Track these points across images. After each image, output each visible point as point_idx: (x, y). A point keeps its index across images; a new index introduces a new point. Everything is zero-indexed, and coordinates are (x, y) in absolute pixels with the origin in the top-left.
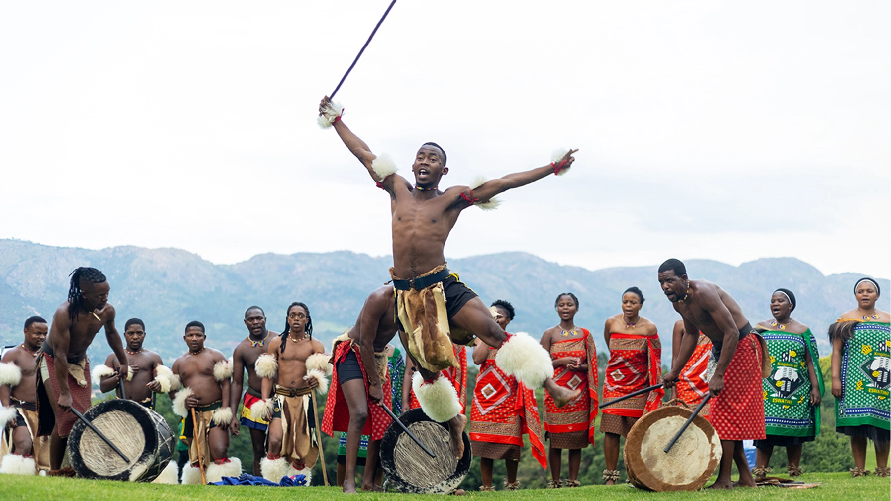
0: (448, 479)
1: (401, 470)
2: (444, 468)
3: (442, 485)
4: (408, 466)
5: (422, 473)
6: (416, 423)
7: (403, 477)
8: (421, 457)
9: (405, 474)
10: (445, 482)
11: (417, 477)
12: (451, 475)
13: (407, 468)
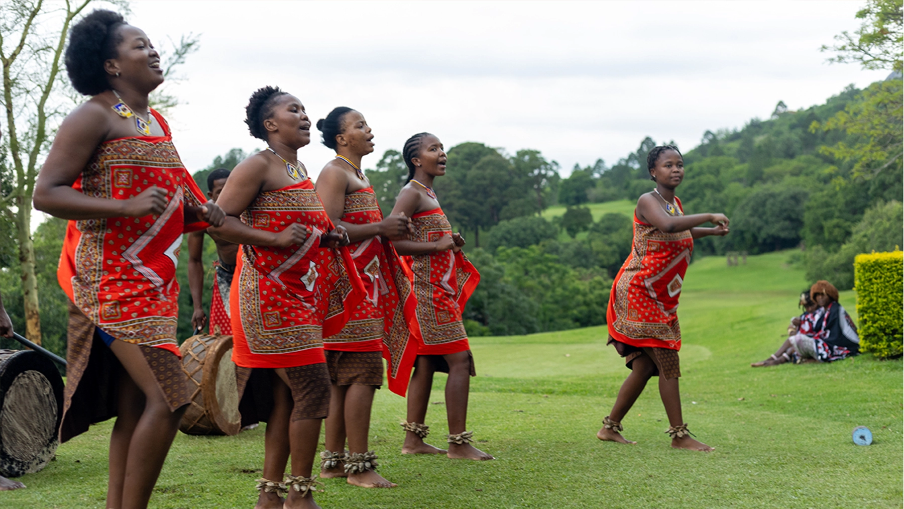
0: (48, 444)
1: (7, 443)
2: (45, 430)
3: (43, 452)
4: (14, 436)
5: (26, 442)
6: (20, 375)
7: (9, 453)
8: (25, 420)
9: (11, 448)
10: (45, 449)
11: (22, 449)
12: (50, 437)
13: (13, 438)
